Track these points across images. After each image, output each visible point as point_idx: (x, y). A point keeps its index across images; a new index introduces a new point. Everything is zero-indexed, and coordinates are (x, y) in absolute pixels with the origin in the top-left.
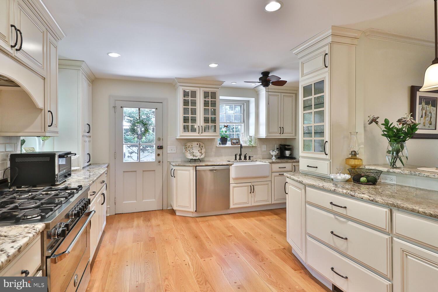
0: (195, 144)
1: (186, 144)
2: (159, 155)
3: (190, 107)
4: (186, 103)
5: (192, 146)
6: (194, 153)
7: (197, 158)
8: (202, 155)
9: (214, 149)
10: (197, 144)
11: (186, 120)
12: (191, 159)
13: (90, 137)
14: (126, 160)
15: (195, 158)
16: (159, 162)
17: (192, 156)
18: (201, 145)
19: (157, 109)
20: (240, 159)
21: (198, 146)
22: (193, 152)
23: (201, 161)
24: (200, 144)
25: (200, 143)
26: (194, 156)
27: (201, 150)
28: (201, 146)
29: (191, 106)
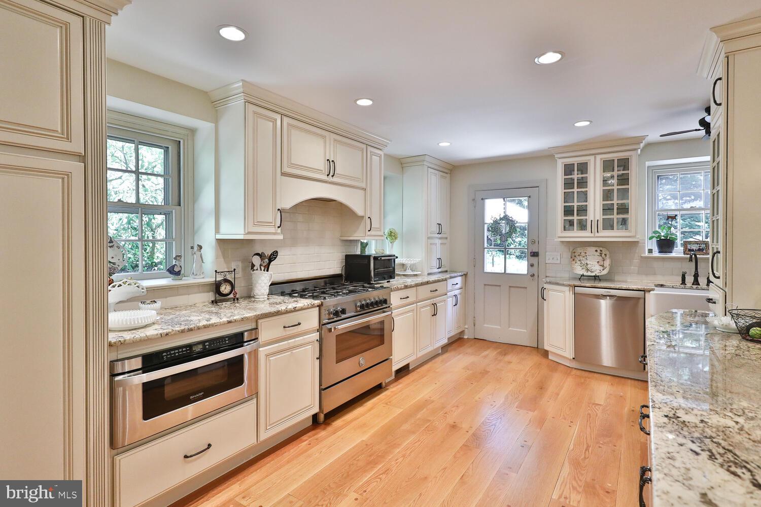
0: (591, 250)
1: (574, 251)
2: (532, 265)
3: (576, 190)
4: (568, 184)
5: (586, 253)
6: (589, 266)
7: (593, 274)
8: (603, 270)
9: (636, 261)
10: (596, 251)
11: (568, 211)
12: (582, 276)
13: (447, 238)
14: (488, 268)
15: (589, 274)
16: (533, 275)
17: (584, 270)
18: (604, 252)
19: (530, 197)
20: (696, 282)
21: (598, 254)
22: (587, 264)
23: (600, 280)
24: (601, 251)
25: (601, 249)
26: (588, 270)
27: (603, 261)
28: (603, 255)
29: (577, 188)
